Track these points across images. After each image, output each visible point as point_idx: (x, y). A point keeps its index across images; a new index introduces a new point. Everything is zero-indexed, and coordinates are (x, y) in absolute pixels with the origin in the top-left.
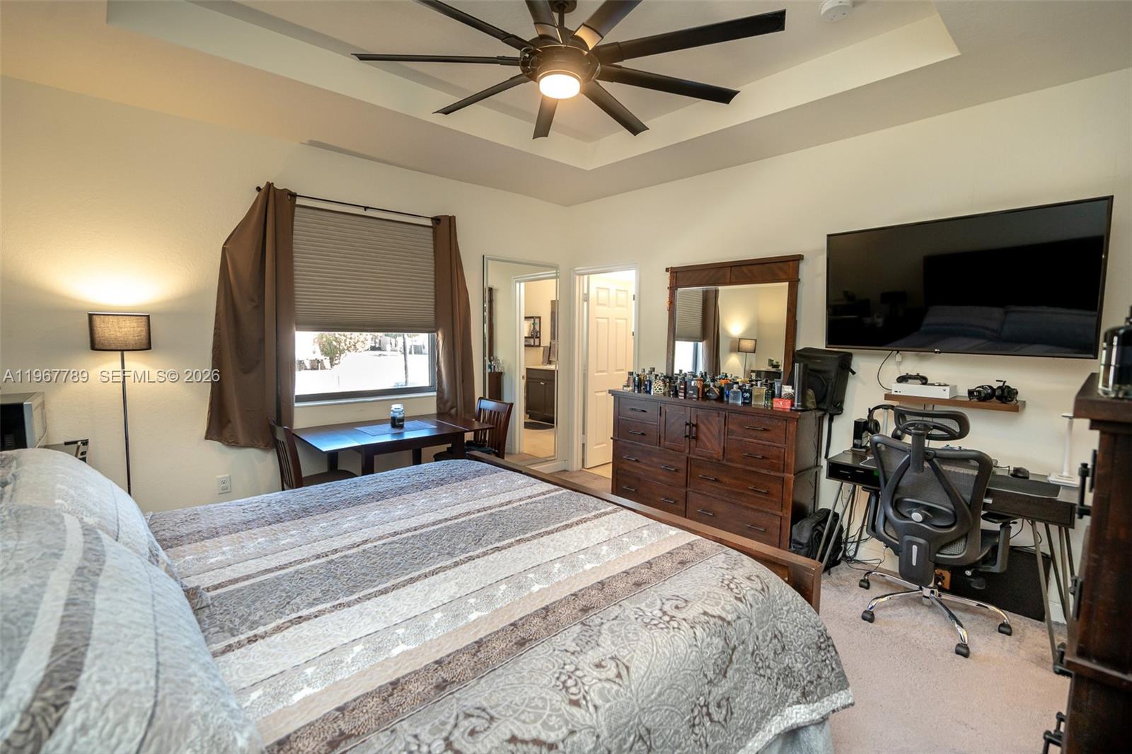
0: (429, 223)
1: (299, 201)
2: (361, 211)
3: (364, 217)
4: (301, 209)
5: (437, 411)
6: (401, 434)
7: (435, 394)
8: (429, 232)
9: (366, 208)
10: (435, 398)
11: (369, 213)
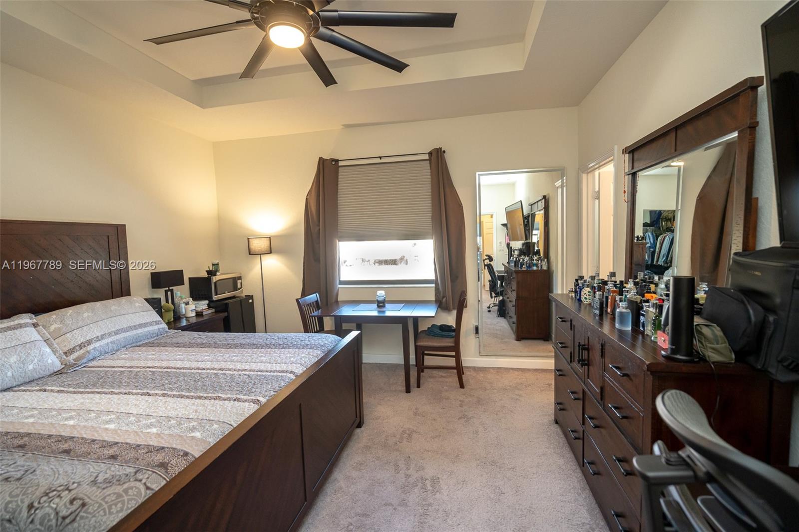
0: (427, 157)
1: (341, 164)
2: (378, 161)
3: (380, 164)
4: (343, 168)
5: (436, 298)
6: (384, 312)
7: (434, 285)
8: (427, 164)
9: (380, 158)
10: (434, 288)
11: (383, 160)
